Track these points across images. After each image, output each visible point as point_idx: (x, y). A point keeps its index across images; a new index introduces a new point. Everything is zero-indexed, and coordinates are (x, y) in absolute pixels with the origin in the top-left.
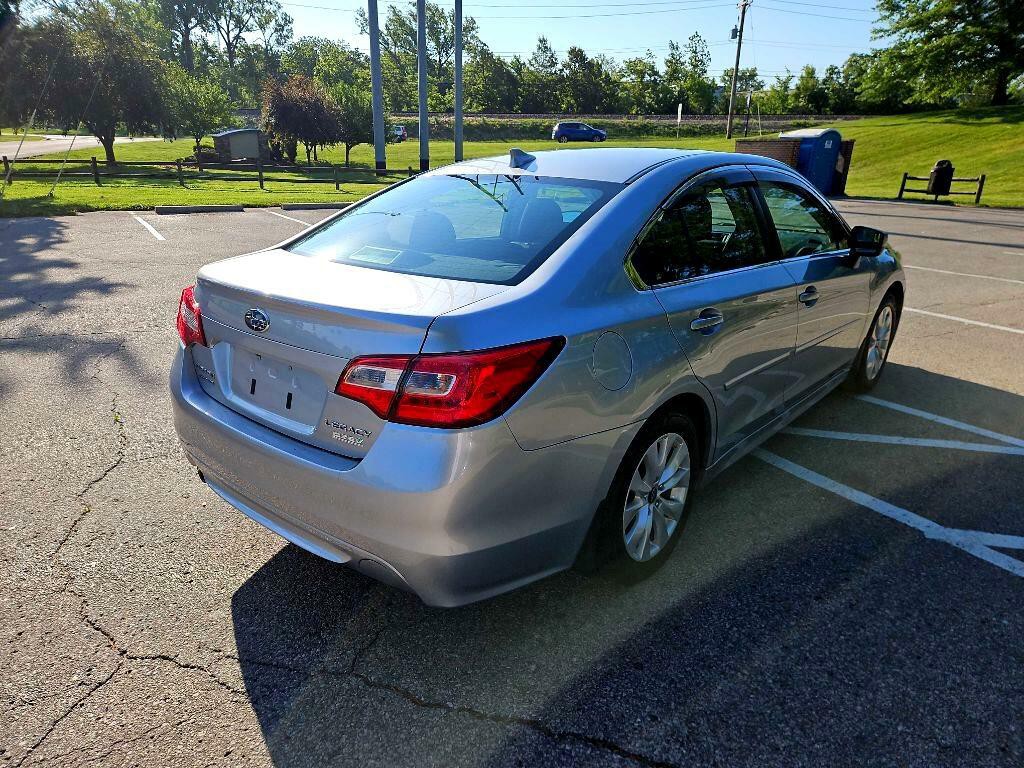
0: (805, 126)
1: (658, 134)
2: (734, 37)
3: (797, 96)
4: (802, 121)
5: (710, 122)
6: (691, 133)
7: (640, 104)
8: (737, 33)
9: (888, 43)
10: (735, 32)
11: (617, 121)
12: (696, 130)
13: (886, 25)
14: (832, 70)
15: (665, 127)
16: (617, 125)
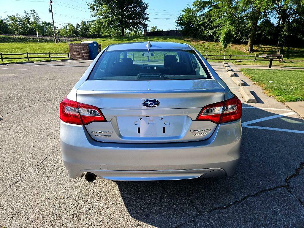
0: (76, 40)
1: (29, 41)
2: (50, 12)
3: (70, 32)
4: (75, 39)
5: (46, 38)
6: (41, 41)
7: (18, 31)
8: (51, 11)
9: (95, 18)
10: (50, 10)
11: (12, 37)
12: (43, 40)
13: (93, 13)
14: (78, 25)
15: (31, 39)
16: (13, 38)
